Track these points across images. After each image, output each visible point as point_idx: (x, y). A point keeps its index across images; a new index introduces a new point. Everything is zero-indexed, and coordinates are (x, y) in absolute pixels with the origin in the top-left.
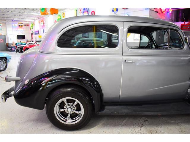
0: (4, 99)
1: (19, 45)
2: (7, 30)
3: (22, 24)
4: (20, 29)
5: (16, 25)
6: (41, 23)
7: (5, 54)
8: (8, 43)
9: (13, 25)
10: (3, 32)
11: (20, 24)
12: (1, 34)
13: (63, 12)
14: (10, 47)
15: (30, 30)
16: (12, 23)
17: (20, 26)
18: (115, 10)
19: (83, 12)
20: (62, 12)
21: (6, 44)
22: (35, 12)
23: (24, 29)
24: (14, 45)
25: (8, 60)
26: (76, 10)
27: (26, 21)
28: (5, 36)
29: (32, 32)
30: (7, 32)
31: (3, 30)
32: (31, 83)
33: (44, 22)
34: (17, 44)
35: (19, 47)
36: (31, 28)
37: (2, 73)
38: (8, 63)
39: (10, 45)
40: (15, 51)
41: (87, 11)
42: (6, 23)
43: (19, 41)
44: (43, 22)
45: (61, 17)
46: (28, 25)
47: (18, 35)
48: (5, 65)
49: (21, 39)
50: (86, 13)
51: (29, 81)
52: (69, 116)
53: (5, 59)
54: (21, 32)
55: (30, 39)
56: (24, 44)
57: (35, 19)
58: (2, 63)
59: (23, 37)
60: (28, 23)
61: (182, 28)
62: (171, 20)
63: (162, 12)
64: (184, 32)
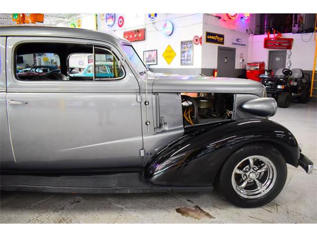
13: (77, 18)
18: (153, 16)
19: (107, 19)
26: (96, 15)
41: (112, 17)
50: (111, 20)
61: (267, 44)
62: (249, 32)
63: (230, 18)
64: (270, 51)
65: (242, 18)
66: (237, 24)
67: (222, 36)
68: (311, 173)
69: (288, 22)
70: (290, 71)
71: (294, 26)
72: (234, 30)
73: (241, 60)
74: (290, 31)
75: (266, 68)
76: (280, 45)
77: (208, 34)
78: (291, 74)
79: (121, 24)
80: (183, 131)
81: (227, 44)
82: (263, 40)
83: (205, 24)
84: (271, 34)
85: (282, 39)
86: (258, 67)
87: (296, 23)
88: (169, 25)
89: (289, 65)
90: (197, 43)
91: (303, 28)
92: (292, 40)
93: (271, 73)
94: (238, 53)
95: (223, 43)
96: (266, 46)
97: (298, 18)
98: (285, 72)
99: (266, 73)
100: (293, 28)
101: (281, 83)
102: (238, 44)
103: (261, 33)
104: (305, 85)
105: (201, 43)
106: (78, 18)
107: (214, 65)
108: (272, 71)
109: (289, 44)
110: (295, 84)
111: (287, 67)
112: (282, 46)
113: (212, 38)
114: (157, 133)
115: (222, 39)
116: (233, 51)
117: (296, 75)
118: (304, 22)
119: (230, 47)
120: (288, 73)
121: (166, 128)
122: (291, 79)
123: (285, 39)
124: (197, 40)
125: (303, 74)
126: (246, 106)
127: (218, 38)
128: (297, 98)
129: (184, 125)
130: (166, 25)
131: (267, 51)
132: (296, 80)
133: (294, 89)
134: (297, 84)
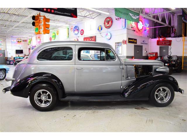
0: (4, 92)
1: (17, 59)
2: (6, 45)
3: (20, 40)
4: (19, 45)
5: (15, 41)
6: (38, 39)
7: (4, 67)
8: (7, 57)
9: (12, 41)
10: (3, 47)
11: (19, 40)
12: (1, 49)
14: (8, 61)
15: (28, 45)
16: (12, 39)
17: (18, 41)
18: (100, 30)
19: (74, 31)
20: (56, 30)
21: (6, 58)
22: (32, 30)
23: (22, 44)
24: (12, 59)
25: (7, 71)
26: (68, 29)
27: (24, 38)
28: (4, 50)
29: (29, 47)
30: (6, 47)
31: (3, 45)
32: (21, 82)
33: (41, 38)
34: (15, 58)
35: (17, 61)
36: (29, 43)
37: (2, 82)
38: (7, 74)
39: (9, 59)
40: (13, 64)
41: (77, 30)
42: (6, 39)
43: (17, 55)
44: (39, 39)
45: (55, 34)
46: (26, 41)
47: (16, 50)
48: (4, 75)
49: (19, 53)
50: (77, 31)
51: (20, 80)
52: (44, 102)
53: (5, 71)
54: (20, 47)
55: (27, 53)
56: (22, 58)
57: (33, 35)
58: (1, 73)
59: (21, 52)
60: (26, 39)
61: (158, 43)
62: (149, 37)
63: (139, 31)
64: (160, 47)
65: (145, 30)
66: (143, 33)
67: (136, 40)
68: (183, 94)
69: (169, 32)
70: (171, 56)
71: (172, 34)
72: (141, 37)
73: (146, 51)
74: (170, 37)
75: (159, 55)
76: (165, 44)
77: (129, 39)
78: (172, 58)
79: (82, 33)
80: (135, 79)
81: (139, 43)
82: (156, 41)
83: (128, 34)
84: (160, 38)
85: (166, 41)
86: (154, 55)
87: (173, 32)
88: (109, 34)
89: (170, 53)
90: (124, 43)
91: (176, 35)
92: (171, 41)
93: (161, 58)
94: (144, 48)
95: (136, 43)
96: (158, 44)
97: (174, 29)
98: (169, 57)
99: (159, 58)
100: (171, 35)
101: (167, 63)
102: (144, 43)
103: (155, 38)
104: (179, 63)
105: (126, 43)
106: (58, 30)
107: (132, 54)
108: (162, 57)
109: (170, 43)
110: (174, 63)
111: (169, 55)
112: (166, 44)
113: (131, 41)
114: (127, 80)
115: (136, 41)
116: (141, 47)
117: (174, 59)
118: (177, 32)
119: (140, 45)
120: (170, 57)
121: (129, 78)
122: (172, 61)
123: (168, 41)
124: (124, 42)
125: (178, 58)
126: (157, 70)
127: (134, 41)
128: (175, 70)
129: (136, 77)
130: (107, 34)
131: (158, 46)
132: (174, 61)
133: (174, 66)
134: (175, 63)
